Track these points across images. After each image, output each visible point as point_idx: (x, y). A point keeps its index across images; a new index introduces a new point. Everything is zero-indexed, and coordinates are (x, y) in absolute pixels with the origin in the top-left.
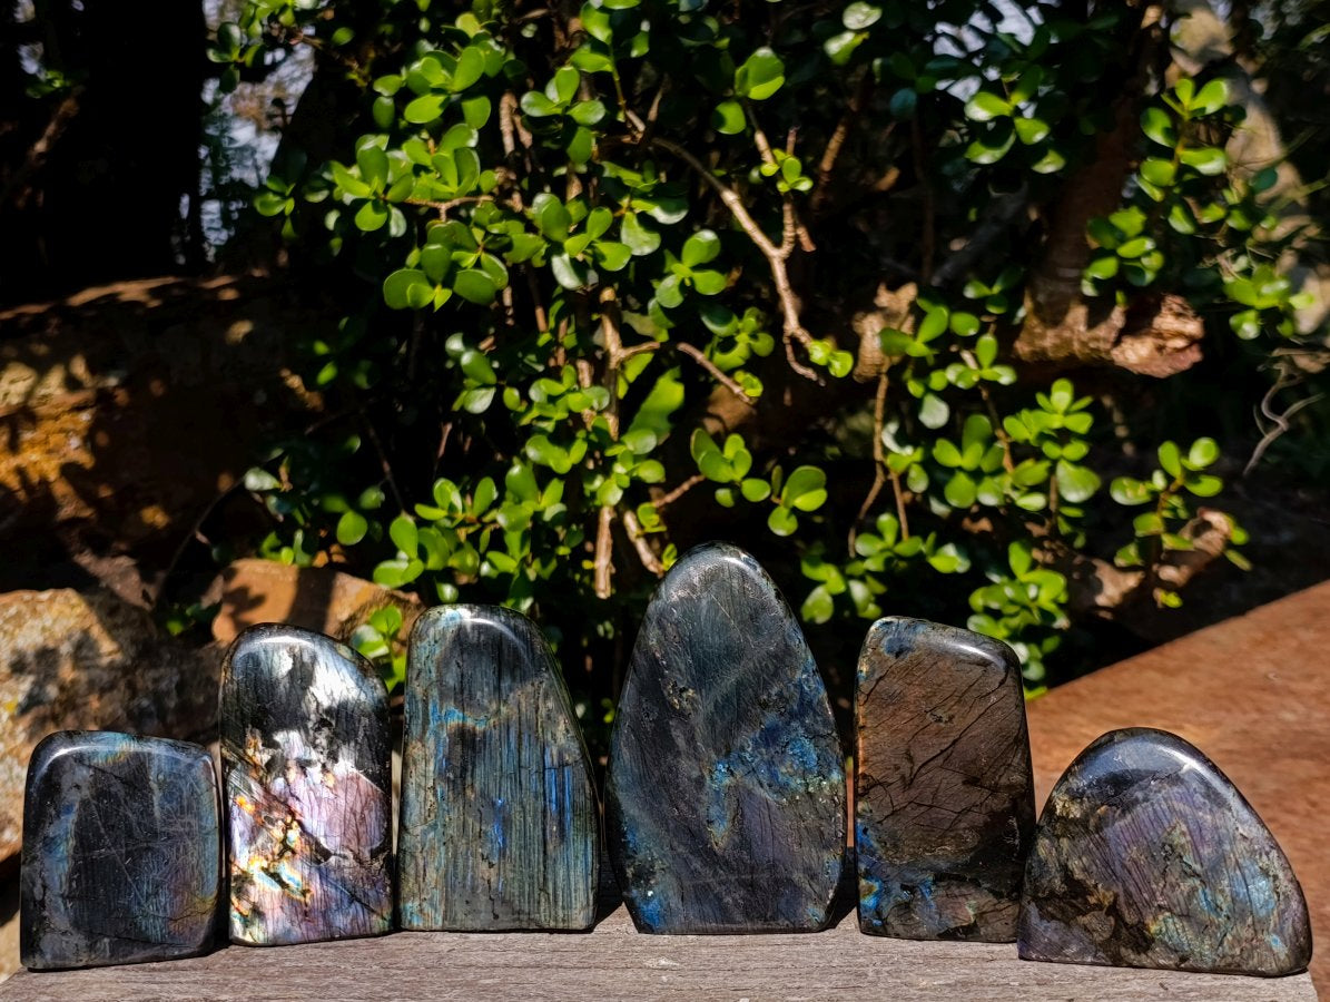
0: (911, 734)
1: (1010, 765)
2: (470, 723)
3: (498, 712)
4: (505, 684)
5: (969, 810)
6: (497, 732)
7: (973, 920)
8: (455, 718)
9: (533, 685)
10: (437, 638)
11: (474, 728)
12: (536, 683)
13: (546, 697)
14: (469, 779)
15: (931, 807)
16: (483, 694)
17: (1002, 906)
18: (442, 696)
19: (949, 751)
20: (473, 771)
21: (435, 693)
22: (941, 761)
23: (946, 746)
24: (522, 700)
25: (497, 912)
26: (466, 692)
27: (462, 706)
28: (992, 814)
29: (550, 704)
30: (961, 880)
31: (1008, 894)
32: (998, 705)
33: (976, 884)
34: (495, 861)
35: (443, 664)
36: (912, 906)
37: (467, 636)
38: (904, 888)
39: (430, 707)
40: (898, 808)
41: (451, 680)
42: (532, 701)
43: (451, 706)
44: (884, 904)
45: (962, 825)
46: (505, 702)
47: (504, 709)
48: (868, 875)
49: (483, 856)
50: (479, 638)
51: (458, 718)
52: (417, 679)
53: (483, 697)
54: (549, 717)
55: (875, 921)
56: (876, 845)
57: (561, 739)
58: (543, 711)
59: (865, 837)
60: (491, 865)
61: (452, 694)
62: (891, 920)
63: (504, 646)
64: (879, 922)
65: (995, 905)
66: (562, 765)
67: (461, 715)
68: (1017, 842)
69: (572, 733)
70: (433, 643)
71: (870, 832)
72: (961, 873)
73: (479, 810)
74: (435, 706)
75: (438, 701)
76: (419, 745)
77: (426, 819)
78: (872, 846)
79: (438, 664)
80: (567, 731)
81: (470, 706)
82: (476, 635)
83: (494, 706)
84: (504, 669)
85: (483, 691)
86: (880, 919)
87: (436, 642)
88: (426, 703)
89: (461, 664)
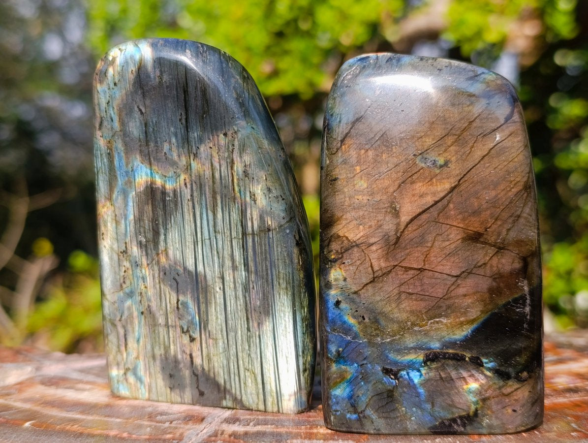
0: (397, 183)
1: (519, 216)
2: (159, 181)
3: (188, 168)
4: (195, 135)
5: (469, 273)
6: (189, 191)
7: (473, 408)
8: (143, 174)
9: (225, 135)
10: (117, 81)
11: (164, 187)
12: (229, 133)
13: (242, 149)
14: (162, 244)
15: (421, 270)
16: (171, 147)
17: (509, 390)
18: (128, 150)
19: (445, 201)
20: (165, 235)
21: (119, 145)
22: (435, 214)
23: (442, 195)
24: (215, 154)
25: (202, 388)
26: (152, 144)
27: (149, 158)
28: (498, 276)
29: (247, 158)
30: (458, 359)
31: (517, 374)
32: (504, 144)
33: (477, 363)
34: (196, 335)
35: (126, 110)
36: (396, 394)
37: (148, 76)
38: (387, 372)
39: (116, 163)
40: (380, 273)
41: (135, 128)
42: (226, 155)
43: (137, 161)
44: (360, 393)
45: (461, 291)
46: (195, 155)
47: (194, 165)
48: (340, 358)
49: (182, 329)
50: (161, 78)
51: (147, 175)
52: (100, 129)
53: (170, 149)
54: (246, 173)
55: (348, 415)
56: (351, 321)
57: (262, 201)
58: (239, 167)
59: (337, 312)
60: (192, 340)
61: (137, 146)
62: (369, 412)
63: (191, 89)
64: (354, 416)
65: (500, 388)
66: (266, 230)
67: (149, 172)
68: (527, 309)
69: (275, 193)
70: (112, 85)
71: (343, 305)
72: (460, 352)
73: (174, 279)
74: (120, 160)
75: (123, 154)
76: (108, 204)
77: (121, 286)
78: (345, 322)
79: (120, 111)
80: (269, 190)
81: (158, 160)
82: (158, 73)
83: (184, 161)
84: (192, 117)
85: (170, 142)
86: (355, 412)
87: (115, 84)
88: (110, 156)
89: (143, 111)
